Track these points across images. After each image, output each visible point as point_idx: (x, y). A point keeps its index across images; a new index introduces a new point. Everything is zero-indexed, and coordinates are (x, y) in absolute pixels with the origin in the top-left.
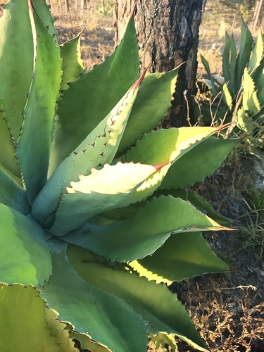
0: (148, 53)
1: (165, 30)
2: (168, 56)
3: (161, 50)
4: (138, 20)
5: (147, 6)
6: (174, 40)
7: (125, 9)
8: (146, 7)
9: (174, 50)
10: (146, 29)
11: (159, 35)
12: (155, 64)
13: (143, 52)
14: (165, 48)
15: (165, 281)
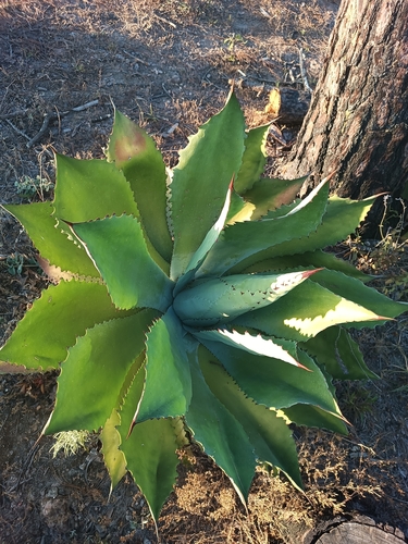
0: (358, 119)
1: (391, 96)
2: (385, 128)
3: (377, 119)
4: (358, 73)
5: (376, 61)
6: (400, 110)
7: (346, 51)
8: (374, 61)
9: (395, 122)
10: (366, 88)
11: (380, 100)
12: (363, 134)
13: (352, 115)
14: (384, 118)
15: (286, 418)
